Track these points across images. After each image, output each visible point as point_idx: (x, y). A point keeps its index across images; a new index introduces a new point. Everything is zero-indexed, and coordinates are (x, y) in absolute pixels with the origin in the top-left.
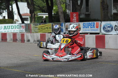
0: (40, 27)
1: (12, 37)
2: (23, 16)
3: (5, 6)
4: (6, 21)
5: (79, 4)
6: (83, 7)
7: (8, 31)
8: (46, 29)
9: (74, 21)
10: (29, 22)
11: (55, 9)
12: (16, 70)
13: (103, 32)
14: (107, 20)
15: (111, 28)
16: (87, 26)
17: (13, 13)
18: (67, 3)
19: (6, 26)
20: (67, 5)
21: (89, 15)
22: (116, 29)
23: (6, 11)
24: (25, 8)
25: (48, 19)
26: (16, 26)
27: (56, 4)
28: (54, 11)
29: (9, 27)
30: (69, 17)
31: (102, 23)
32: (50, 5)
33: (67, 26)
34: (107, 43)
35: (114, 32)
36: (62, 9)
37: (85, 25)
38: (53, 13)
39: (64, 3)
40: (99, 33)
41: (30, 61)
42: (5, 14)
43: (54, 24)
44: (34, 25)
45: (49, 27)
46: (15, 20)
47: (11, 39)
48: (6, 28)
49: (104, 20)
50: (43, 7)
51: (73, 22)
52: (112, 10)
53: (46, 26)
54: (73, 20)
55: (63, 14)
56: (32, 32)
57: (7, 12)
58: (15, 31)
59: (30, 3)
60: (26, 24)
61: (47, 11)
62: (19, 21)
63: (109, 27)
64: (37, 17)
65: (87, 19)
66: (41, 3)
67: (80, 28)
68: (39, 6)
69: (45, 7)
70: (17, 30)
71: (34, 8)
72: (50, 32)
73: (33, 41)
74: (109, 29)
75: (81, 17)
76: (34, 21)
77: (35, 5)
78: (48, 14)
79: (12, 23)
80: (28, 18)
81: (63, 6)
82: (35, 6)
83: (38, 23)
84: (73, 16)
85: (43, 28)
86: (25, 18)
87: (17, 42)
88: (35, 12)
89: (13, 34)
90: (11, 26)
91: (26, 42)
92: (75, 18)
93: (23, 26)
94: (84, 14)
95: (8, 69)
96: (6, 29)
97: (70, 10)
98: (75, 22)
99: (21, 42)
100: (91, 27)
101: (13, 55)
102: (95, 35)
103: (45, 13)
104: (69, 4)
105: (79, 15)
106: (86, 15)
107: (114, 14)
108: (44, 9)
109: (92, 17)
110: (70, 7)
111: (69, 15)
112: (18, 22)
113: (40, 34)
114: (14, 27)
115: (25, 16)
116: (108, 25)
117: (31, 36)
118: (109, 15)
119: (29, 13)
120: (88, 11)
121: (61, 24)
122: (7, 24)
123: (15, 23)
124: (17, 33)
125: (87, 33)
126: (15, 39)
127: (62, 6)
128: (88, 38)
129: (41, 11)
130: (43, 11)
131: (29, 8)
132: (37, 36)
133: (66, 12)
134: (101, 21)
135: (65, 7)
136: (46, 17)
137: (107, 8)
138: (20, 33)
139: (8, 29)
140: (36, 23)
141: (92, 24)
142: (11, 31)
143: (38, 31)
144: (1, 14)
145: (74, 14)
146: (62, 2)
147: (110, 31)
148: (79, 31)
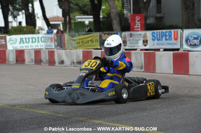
0: (80, 39)
1: (33, 57)
2: (52, 21)
3: (21, 4)
4: (23, 29)
6: (151, 5)
7: (26, 47)
8: (90, 42)
9: (137, 29)
11: (105, 9)
13: (186, 47)
14: (193, 27)
15: (198, 41)
16: (158, 38)
17: (35, 16)
19: (22, 39)
20: (125, 1)
21: (161, 18)
23: (23, 13)
24: (55, 8)
25: (93, 26)
26: (40, 39)
28: (103, 12)
29: (27, 40)
30: (128, 22)
31: (183, 31)
32: (96, 2)
33: (125, 37)
34: (193, 66)
36: (117, 9)
37: (156, 35)
38: (101, 16)
40: (178, 50)
42: (22, 18)
43: (103, 35)
44: (69, 35)
45: (95, 38)
46: (37, 28)
47: (32, 60)
48: (23, 41)
49: (188, 27)
50: (85, 6)
51: (136, 31)
53: (89, 37)
54: (135, 27)
55: (118, 18)
56: (66, 48)
57: (24, 15)
58: (38, 46)
61: (92, 12)
62: (44, 30)
63: (195, 38)
64: (74, 23)
65: (158, 25)
67: (147, 41)
68: (77, 5)
69: (87, 7)
70: (41, 45)
71: (70, 7)
72: (96, 47)
73: (69, 63)
74: (196, 42)
75: (149, 22)
76: (70, 28)
77: (71, 2)
78: (93, 18)
79: (33, 33)
80: (59, 25)
81: (118, 4)
82: (72, 5)
83: (75, 32)
84: (136, 20)
85: (85, 40)
86: (55, 24)
87: (43, 64)
88: (71, 14)
89: (35, 51)
90: (32, 38)
91: (57, 64)
92: (138, 24)
93: (51, 38)
94: (153, 16)
95: (27, 110)
96: (24, 43)
97: (130, 10)
98: (138, 31)
99: (49, 65)
100: (166, 40)
101: (35, 87)
102: (172, 52)
103: (88, 15)
105: (146, 18)
106: (157, 18)
108: (85, 9)
109: (167, 22)
110: (130, 6)
111: (128, 19)
112: (43, 32)
113: (83, 51)
114: (37, 39)
115: (55, 21)
116: (193, 36)
117: (67, 55)
118: (196, 18)
119: (61, 15)
120: (160, 13)
122: (25, 34)
123: (39, 33)
124: (42, 49)
125: (158, 50)
126: (38, 60)
128: (160, 57)
129: (81, 13)
130: (85, 13)
131: (61, 7)
132: (77, 54)
133: (124, 15)
134: (182, 28)
135: (121, 6)
136: (90, 22)
137: (192, 7)
138: (47, 50)
139: (26, 42)
140: (73, 33)
141: (167, 34)
142: (31, 46)
143: (77, 45)
144: (15, 17)
145: (137, 17)
147: (197, 45)
148: (145, 45)
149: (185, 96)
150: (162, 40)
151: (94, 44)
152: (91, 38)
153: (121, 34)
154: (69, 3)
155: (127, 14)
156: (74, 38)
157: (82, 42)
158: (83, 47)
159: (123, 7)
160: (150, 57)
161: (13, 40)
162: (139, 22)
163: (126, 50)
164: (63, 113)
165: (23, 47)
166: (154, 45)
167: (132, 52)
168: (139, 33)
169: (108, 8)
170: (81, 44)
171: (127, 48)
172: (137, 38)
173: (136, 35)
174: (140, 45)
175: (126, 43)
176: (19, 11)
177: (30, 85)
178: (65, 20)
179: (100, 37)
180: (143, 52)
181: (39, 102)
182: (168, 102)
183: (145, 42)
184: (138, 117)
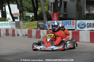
0: (28, 24)
1: (5, 32)
2: (14, 15)
5: (59, 6)
6: (61, 8)
7: (1, 27)
8: (32, 25)
9: (55, 20)
10: (18, 20)
11: (40, 10)
12: (8, 59)
13: (78, 28)
14: (81, 19)
15: (84, 26)
17: (6, 13)
18: (49, 5)
20: (49, 6)
21: (66, 15)
22: (88, 26)
24: (16, 9)
25: (34, 18)
26: (8, 24)
27: (40, 6)
28: (39, 11)
29: (2, 24)
31: (77, 21)
32: (36, 7)
33: (49, 23)
34: (81, 38)
35: (86, 29)
36: (45, 10)
37: (64, 23)
38: (38, 13)
39: (46, 5)
40: (74, 30)
41: (19, 51)
43: (39, 22)
44: (22, 22)
45: (35, 24)
46: (7, 19)
47: (4, 34)
52: (85, 11)
53: (32, 23)
54: (54, 19)
55: (46, 14)
57: (1, 12)
58: (7, 27)
59: (20, 5)
60: (16, 22)
61: (33, 11)
62: (10, 19)
63: (82, 25)
64: (25, 16)
65: (65, 18)
66: (29, 5)
68: (26, 8)
69: (31, 9)
70: (9, 27)
71: (23, 9)
72: (35, 28)
73: (22, 35)
74: (82, 26)
75: (60, 16)
76: (23, 19)
77: (23, 6)
78: (34, 14)
79: (5, 21)
80: (18, 17)
85: (30, 25)
86: (16, 17)
87: (9, 36)
88: (23, 12)
89: (6, 29)
90: (4, 23)
91: (16, 36)
92: (55, 17)
93: (14, 23)
94: (62, 14)
96: (0, 25)
97: (52, 11)
100: (69, 25)
102: (71, 31)
103: (32, 13)
104: (51, 6)
105: (59, 15)
106: (64, 15)
107: (87, 14)
108: (30, 10)
109: (69, 16)
110: (52, 9)
111: (51, 15)
112: (10, 20)
113: (28, 30)
114: (7, 24)
115: (16, 15)
116: (81, 23)
117: (21, 31)
118: (82, 15)
119: (18, 13)
120: (66, 12)
121: (44, 22)
122: (1, 21)
123: (8, 21)
124: (9, 28)
126: (7, 34)
127: (45, 7)
129: (28, 12)
130: (30, 12)
131: (18, 9)
132: (25, 31)
133: (49, 13)
134: (76, 20)
135: (47, 9)
136: (32, 16)
137: (81, 10)
138: (12, 29)
139: (2, 25)
140: (24, 21)
141: (69, 22)
142: (4, 27)
143: (26, 27)
145: (55, 14)
146: (45, 5)
147: (83, 28)
150: (67, 25)
151: (35, 26)
153: (47, 22)
154: (23, 7)
156: (25, 24)
162: (56, 16)
163: (50, 29)
169: (41, 10)
170: (28, 26)
177: (3, 46)
178: (21, 15)
179: (37, 23)
181: (8, 54)
182: (69, 55)
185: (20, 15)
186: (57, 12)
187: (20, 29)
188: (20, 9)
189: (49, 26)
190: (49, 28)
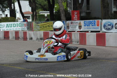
0: (42, 25)
1: (14, 35)
2: (25, 14)
3: (7, 4)
4: (8, 19)
5: (80, 2)
6: (83, 5)
7: (10, 29)
8: (48, 27)
9: (75, 19)
11: (57, 7)
13: (104, 30)
14: (108, 19)
15: (111, 26)
16: (88, 25)
17: (15, 11)
18: (68, 1)
19: (8, 24)
20: (68, 3)
21: (90, 13)
22: (116, 27)
23: (8, 10)
24: (27, 6)
25: (49, 17)
26: (18, 25)
27: (57, 2)
28: (55, 9)
29: (11, 25)
30: (70, 15)
31: (102, 21)
32: (51, 3)
34: (108, 41)
35: (114, 30)
36: (63, 7)
37: (86, 23)
38: (54, 12)
39: (65, 2)
40: (99, 31)
42: (7, 12)
44: (35, 23)
45: (51, 25)
46: (17, 18)
48: (8, 26)
50: (45, 5)
51: (75, 20)
52: (113, 8)
53: (47, 24)
54: (74, 18)
55: (64, 13)
56: (34, 30)
57: (9, 11)
58: (17, 29)
59: (32, 1)
61: (49, 9)
62: (21, 19)
63: (109, 25)
64: (38, 16)
65: (87, 17)
66: (43, 1)
67: (81, 27)
68: (40, 5)
69: (46, 6)
70: (19, 29)
71: (36, 6)
72: (51, 30)
73: (35, 39)
74: (109, 27)
75: (82, 15)
76: (36, 19)
77: (37, 3)
78: (49, 13)
79: (14, 21)
80: (30, 16)
81: (64, 4)
82: (37, 5)
83: (39, 21)
84: (74, 14)
85: (45, 26)
86: (28, 16)
87: (20, 40)
88: (36, 10)
89: (15, 32)
90: (14, 24)
91: (28, 40)
92: (76, 16)
93: (25, 24)
94: (84, 12)
95: (10, 67)
96: (9, 27)
97: (71, 8)
98: (76, 20)
99: (23, 40)
100: (92, 26)
101: (15, 53)
102: (96, 33)
103: (46, 11)
104: (70, 2)
105: (80, 13)
106: (87, 13)
107: (115, 12)
108: (45, 7)
109: (93, 15)
110: (71, 6)
111: (70, 14)
112: (20, 21)
113: (43, 32)
115: (27, 14)
116: (108, 23)
117: (34, 34)
118: (109, 13)
120: (89, 10)
122: (9, 22)
123: (18, 21)
124: (19, 31)
125: (88, 32)
126: (17, 37)
128: (89, 36)
129: (42, 10)
130: (45, 10)
131: (30, 6)
133: (68, 11)
134: (102, 19)
135: (66, 6)
136: (48, 15)
137: (107, 7)
138: (23, 31)
139: (10, 27)
140: (38, 22)
141: (93, 22)
142: (13, 29)
143: (40, 29)
144: (3, 12)
145: (75, 12)
146: (63, 1)
147: (110, 29)
148: (80, 29)
149: (103, 59)
150: (90, 26)
151: (50, 28)
152: (48, 25)
153: (66, 22)
154: (36, 3)
155: (69, 10)
156: (38, 25)
157: (43, 27)
158: (44, 29)
159: (67, 6)
160: (83, 35)
161: (2, 25)
163: (69, 31)
164: (32, 69)
165: (8, 29)
166: (85, 29)
167: (72, 33)
168: (76, 21)
171: (69, 30)
172: (75, 25)
173: (75, 23)
174: (77, 29)
175: (69, 28)
176: (6, 8)
177: (12, 52)
180: (79, 33)
182: (93, 63)
183: (80, 27)
184: (76, 71)
185: (33, 14)
186: (77, 10)
187: (32, 31)
188: (32, 6)
189: (68, 27)
190: (67, 30)
